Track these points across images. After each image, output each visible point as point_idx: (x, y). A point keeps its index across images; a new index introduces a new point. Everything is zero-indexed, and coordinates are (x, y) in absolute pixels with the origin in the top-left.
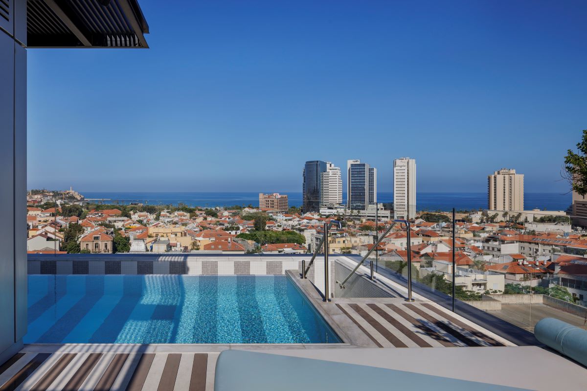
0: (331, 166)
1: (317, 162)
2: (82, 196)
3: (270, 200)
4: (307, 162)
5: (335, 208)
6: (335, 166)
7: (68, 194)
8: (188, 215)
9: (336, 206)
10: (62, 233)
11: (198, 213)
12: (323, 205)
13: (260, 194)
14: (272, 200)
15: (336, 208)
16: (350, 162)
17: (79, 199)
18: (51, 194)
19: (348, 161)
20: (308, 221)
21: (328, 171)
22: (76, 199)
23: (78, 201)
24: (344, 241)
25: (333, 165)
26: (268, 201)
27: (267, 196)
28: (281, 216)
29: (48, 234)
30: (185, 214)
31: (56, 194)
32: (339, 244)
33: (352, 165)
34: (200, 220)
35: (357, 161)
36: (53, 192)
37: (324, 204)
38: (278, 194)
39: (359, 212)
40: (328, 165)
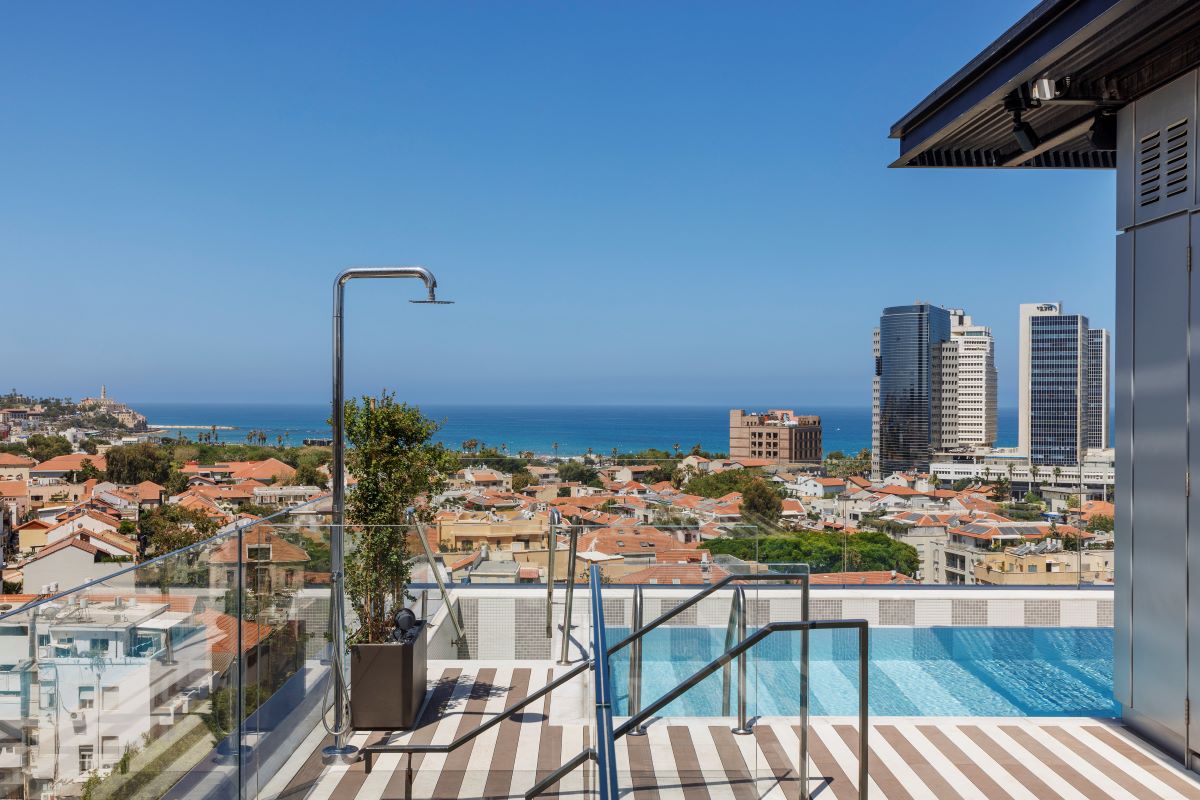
0: (961, 322)
1: (922, 308)
2: (141, 418)
3: (764, 430)
4: (889, 311)
5: (978, 458)
6: (974, 323)
7: (92, 408)
8: (507, 478)
9: (979, 452)
10: (129, 536)
11: (536, 471)
12: (940, 449)
13: (732, 412)
14: (772, 430)
15: (980, 459)
16: (1029, 311)
17: (131, 425)
18: (39, 409)
19: (1023, 307)
20: (899, 500)
21: (953, 337)
22: (122, 426)
23: (130, 432)
24: (1049, 567)
25: (967, 320)
26: (760, 435)
27: (756, 420)
28: (811, 483)
29: (91, 539)
30: (497, 475)
31: (55, 410)
32: (1034, 575)
33: (1035, 321)
34: (549, 493)
35: (1050, 308)
36: (44, 403)
37: (944, 445)
38: (791, 413)
39: (1057, 473)
40: (954, 320)
